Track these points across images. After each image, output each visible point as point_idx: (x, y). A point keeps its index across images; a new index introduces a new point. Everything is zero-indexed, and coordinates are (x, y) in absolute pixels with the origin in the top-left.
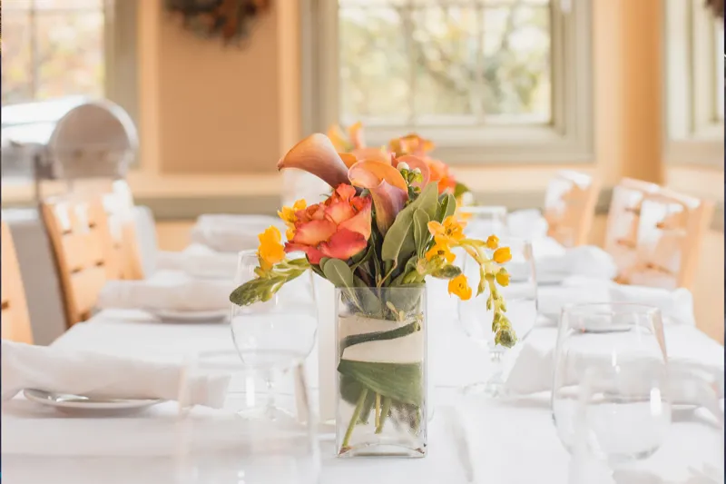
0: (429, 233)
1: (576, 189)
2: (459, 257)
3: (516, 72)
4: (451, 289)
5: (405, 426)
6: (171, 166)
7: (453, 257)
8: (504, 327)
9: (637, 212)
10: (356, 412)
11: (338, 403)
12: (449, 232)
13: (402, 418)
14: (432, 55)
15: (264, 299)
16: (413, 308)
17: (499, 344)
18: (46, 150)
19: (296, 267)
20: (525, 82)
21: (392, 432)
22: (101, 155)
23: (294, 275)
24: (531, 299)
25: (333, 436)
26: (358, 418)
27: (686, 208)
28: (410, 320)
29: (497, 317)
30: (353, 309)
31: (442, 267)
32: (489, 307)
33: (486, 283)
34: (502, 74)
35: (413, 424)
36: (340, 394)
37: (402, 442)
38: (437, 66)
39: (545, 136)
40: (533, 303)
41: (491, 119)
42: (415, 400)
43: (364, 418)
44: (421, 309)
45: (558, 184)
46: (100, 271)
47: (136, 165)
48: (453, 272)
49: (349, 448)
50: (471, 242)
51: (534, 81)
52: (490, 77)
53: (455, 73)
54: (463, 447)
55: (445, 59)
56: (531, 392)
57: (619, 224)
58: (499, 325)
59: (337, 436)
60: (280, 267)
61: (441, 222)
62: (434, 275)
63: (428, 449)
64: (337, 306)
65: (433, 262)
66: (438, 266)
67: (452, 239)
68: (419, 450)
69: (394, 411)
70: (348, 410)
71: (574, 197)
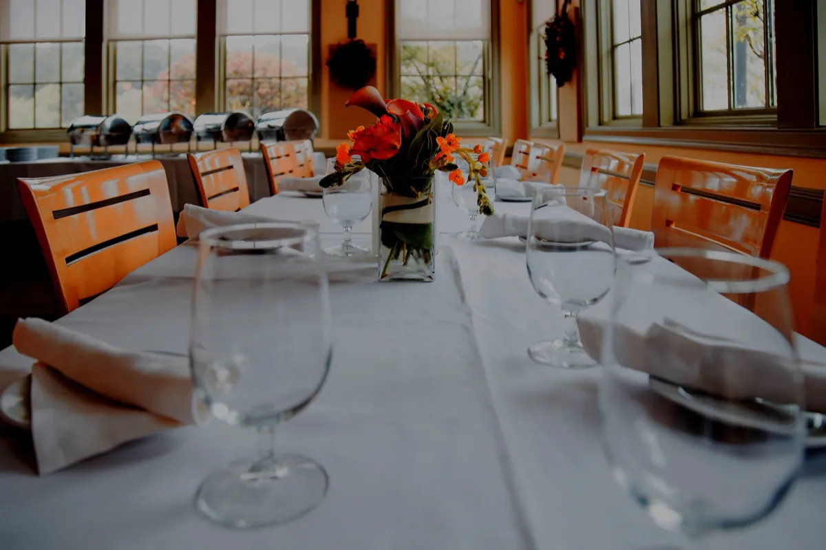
0: (437, 145)
1: (497, 143)
2: (455, 159)
3: (469, 104)
4: (451, 178)
5: (422, 261)
6: (333, 136)
7: (452, 159)
8: (485, 203)
9: (526, 153)
10: (391, 253)
11: (380, 246)
12: (450, 144)
13: (419, 256)
14: (437, 97)
15: (339, 185)
16: (427, 190)
17: (483, 214)
18: (282, 128)
19: (358, 166)
20: (473, 108)
21: (414, 265)
22: (304, 131)
23: (357, 170)
24: (492, 187)
25: (376, 265)
26: (393, 256)
27: (551, 149)
28: (426, 197)
29: (480, 196)
30: (389, 190)
31: (445, 164)
32: (475, 190)
33: (473, 175)
34: (463, 104)
35: (426, 261)
36: (381, 243)
37: (420, 271)
38: (438, 101)
39: (482, 126)
40: (494, 189)
41: (460, 120)
42: (427, 246)
43: (396, 257)
44: (432, 190)
45: (487, 144)
46: (291, 174)
47: (318, 136)
48: (452, 167)
49: (386, 276)
50: (463, 150)
51: (476, 107)
52: (460, 106)
53: (446, 104)
54: (456, 274)
55: (441, 98)
56: (493, 238)
57: (517, 158)
58: (482, 201)
59: (379, 265)
60: (349, 166)
61: (444, 137)
62: (440, 169)
63: (435, 276)
64: (380, 188)
65: (440, 161)
66: (443, 164)
67: (452, 148)
68: (430, 277)
69: (415, 252)
70: (386, 251)
71: (496, 148)
